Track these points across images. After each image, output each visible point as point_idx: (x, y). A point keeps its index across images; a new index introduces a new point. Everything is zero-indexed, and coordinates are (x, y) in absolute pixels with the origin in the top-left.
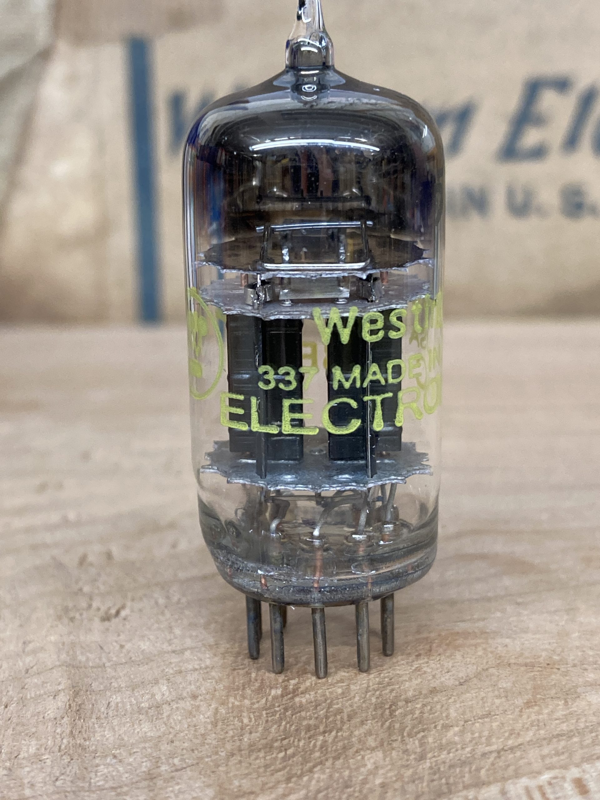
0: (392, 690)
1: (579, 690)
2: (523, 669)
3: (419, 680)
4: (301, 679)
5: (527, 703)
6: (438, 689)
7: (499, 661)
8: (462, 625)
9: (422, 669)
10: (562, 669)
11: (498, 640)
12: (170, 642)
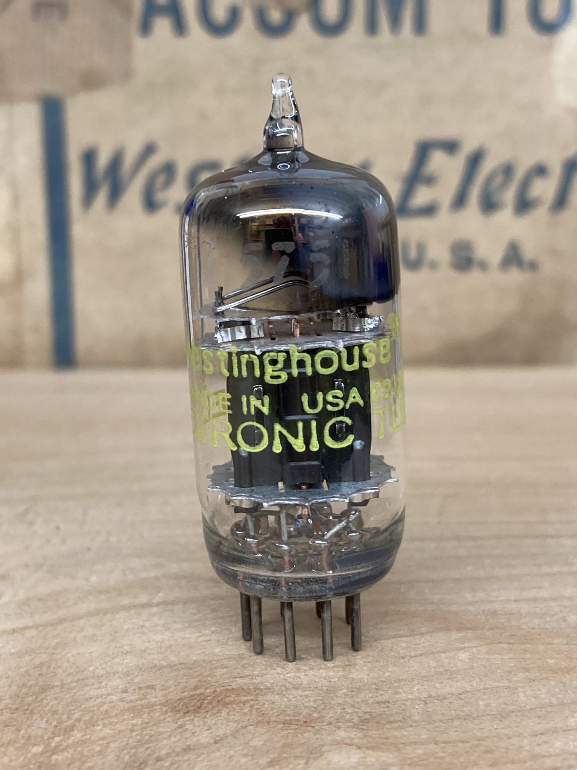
0: (148, 749)
1: (325, 748)
2: (280, 726)
3: (178, 738)
5: (271, 762)
6: (192, 747)
7: (260, 719)
8: (240, 681)
9: (184, 726)
10: (317, 728)
11: (269, 697)
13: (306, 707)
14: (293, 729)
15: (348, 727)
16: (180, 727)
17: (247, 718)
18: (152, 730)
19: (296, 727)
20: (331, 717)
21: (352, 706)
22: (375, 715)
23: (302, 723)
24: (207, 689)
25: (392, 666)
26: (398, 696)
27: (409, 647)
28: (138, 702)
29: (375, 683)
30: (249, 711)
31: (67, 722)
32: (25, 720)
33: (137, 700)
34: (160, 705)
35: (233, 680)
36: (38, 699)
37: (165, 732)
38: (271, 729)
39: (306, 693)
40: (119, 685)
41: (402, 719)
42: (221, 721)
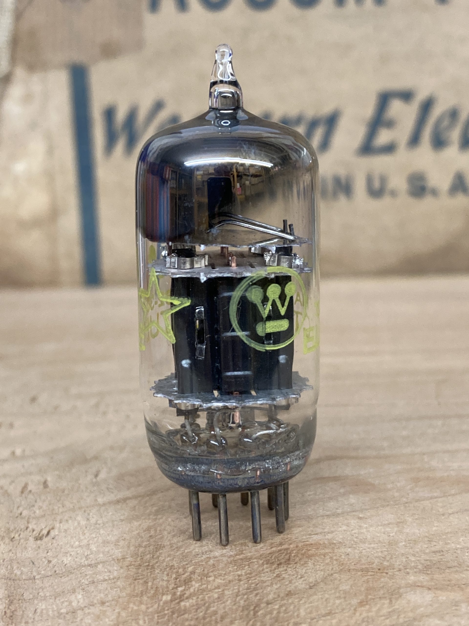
0: (257, 594)
1: (401, 590)
2: (359, 573)
3: (279, 585)
4: (187, 586)
5: (361, 602)
6: (292, 592)
7: (341, 568)
8: (315, 537)
9: (281, 575)
10: (390, 573)
11: (343, 550)
12: (87, 557)
13: (376, 557)
14: (371, 575)
15: (416, 572)
16: (278, 576)
17: (331, 568)
18: (255, 579)
19: (373, 573)
20: (399, 565)
21: (414, 555)
22: (434, 562)
23: (377, 570)
24: (290, 544)
25: (436, 522)
26: (449, 546)
27: (445, 506)
28: (238, 557)
29: (426, 537)
30: (330, 561)
31: (183, 574)
32: (149, 574)
33: (236, 555)
34: (255, 558)
35: (310, 536)
36: (155, 557)
37: (267, 580)
38: (352, 575)
39: (372, 545)
41: (458, 565)
42: (310, 570)
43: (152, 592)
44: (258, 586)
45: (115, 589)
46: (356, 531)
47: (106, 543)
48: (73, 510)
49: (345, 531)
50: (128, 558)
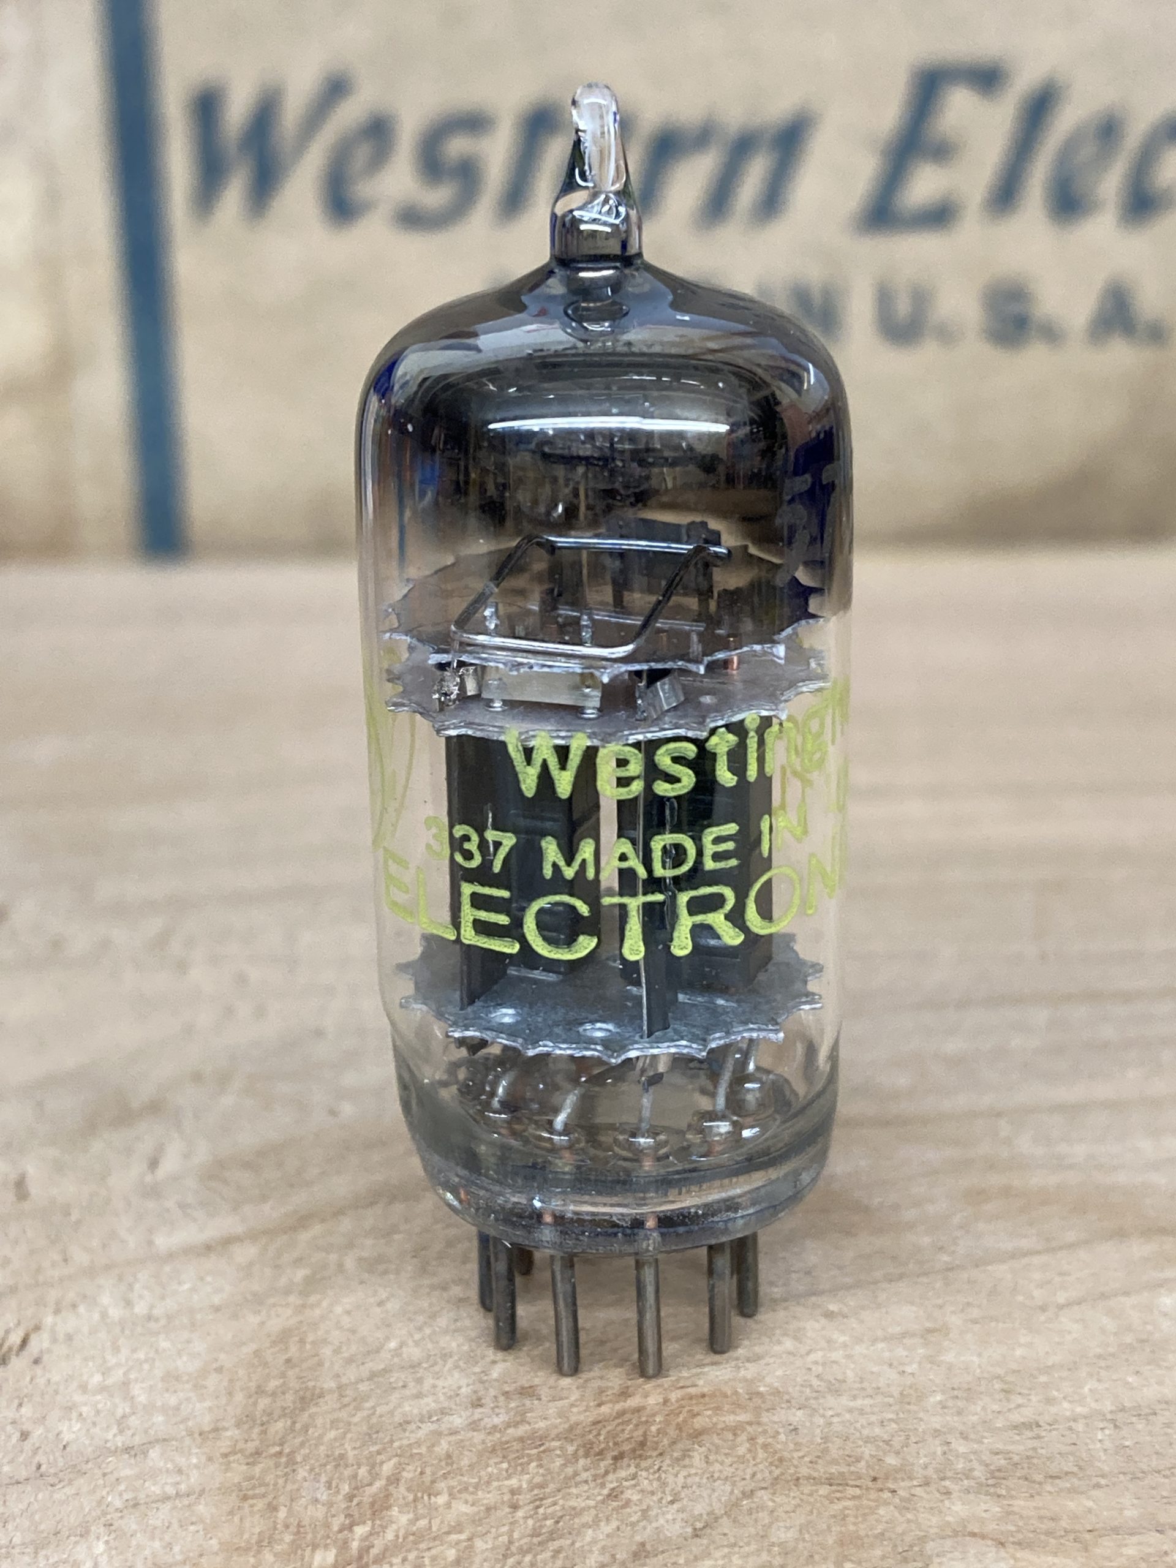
1: (930, 1547)
2: (824, 1490)
3: (614, 1524)
4: (378, 1522)
6: (649, 1547)
7: (777, 1472)
8: (712, 1372)
9: (622, 1492)
10: (901, 1493)
11: (782, 1415)
12: (122, 1423)
13: (867, 1440)
14: (854, 1498)
15: (967, 1490)
16: (613, 1495)
17: (749, 1471)
18: (555, 1504)
19: (858, 1491)
20: (926, 1467)
21: (964, 1436)
22: (1016, 1458)
23: (868, 1482)
25: (1024, 1332)
26: (1053, 1410)
27: (1049, 1282)
28: (511, 1431)
29: (998, 1377)
30: (750, 1451)
31: (370, 1484)
32: (281, 1481)
33: (507, 1426)
34: (558, 1438)
35: (699, 1370)
36: (298, 1426)
37: (583, 1509)
38: (804, 1497)
39: (859, 1403)
40: (460, 1388)
41: (1075, 1469)
42: (697, 1479)
43: (288, 1538)
44: (561, 1524)
45: (192, 1528)
46: (818, 1356)
47: (172, 1378)
48: (91, 1272)
49: (789, 1353)
50: (226, 1429)
